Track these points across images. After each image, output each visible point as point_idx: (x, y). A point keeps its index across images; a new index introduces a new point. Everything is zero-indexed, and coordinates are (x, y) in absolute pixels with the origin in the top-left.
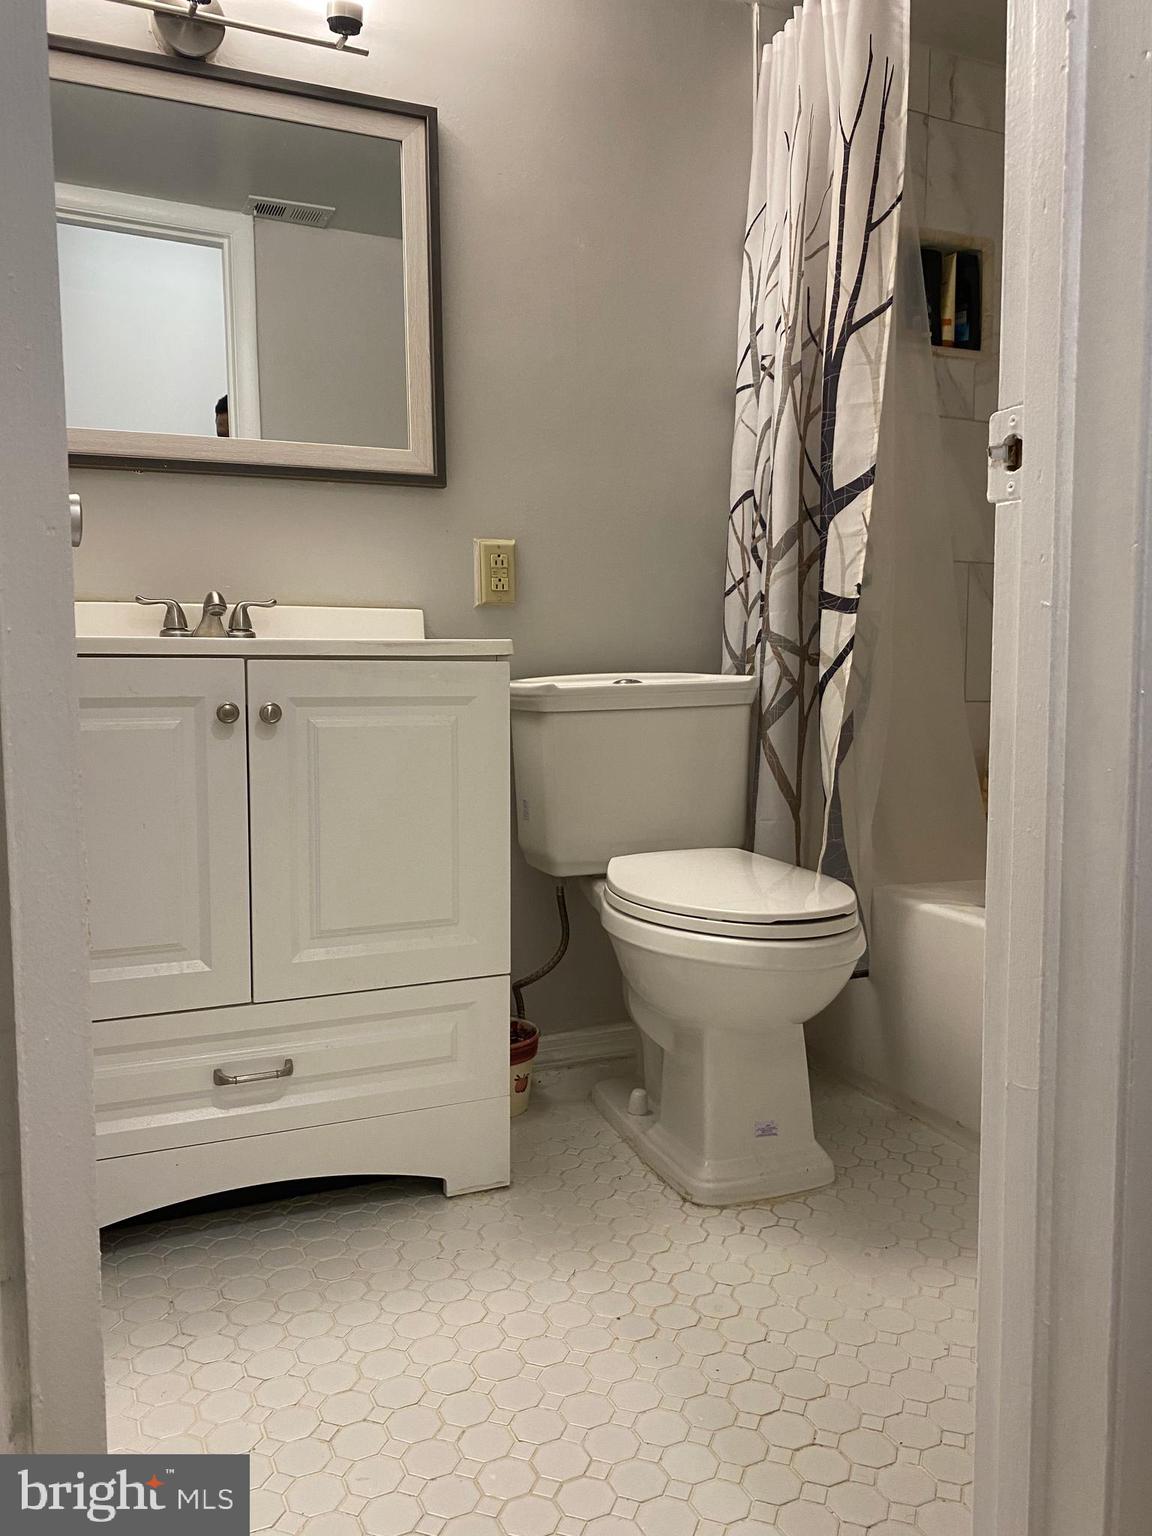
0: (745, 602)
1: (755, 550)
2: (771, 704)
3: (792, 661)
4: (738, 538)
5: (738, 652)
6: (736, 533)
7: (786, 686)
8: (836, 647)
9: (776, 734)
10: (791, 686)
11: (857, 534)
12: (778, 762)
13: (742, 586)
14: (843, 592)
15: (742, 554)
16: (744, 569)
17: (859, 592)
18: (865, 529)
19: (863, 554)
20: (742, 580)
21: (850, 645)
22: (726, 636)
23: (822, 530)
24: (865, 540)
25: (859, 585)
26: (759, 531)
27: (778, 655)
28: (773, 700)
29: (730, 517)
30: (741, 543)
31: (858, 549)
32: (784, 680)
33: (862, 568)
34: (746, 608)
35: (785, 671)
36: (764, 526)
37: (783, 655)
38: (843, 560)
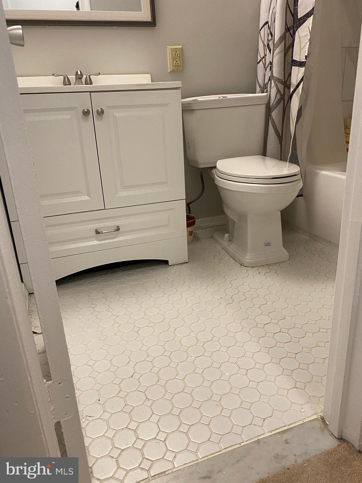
0: (265, 66)
1: (268, 45)
2: (273, 104)
3: (281, 87)
4: (262, 41)
5: (262, 85)
6: (261, 39)
7: (279, 96)
8: (297, 81)
9: (274, 114)
10: (280, 97)
11: (306, 36)
12: (275, 124)
13: (264, 60)
14: (300, 59)
15: (264, 47)
16: (264, 53)
17: (306, 59)
18: (309, 33)
19: (308, 43)
20: (263, 57)
21: (302, 80)
22: (258, 79)
23: (293, 36)
24: (309, 38)
25: (306, 56)
26: (270, 37)
27: (276, 85)
28: (274, 102)
29: (260, 33)
30: (263, 43)
31: (306, 42)
32: (278, 94)
33: (307, 49)
34: (265, 68)
35: (278, 91)
36: (272, 35)
37: (278, 85)
38: (301, 46)
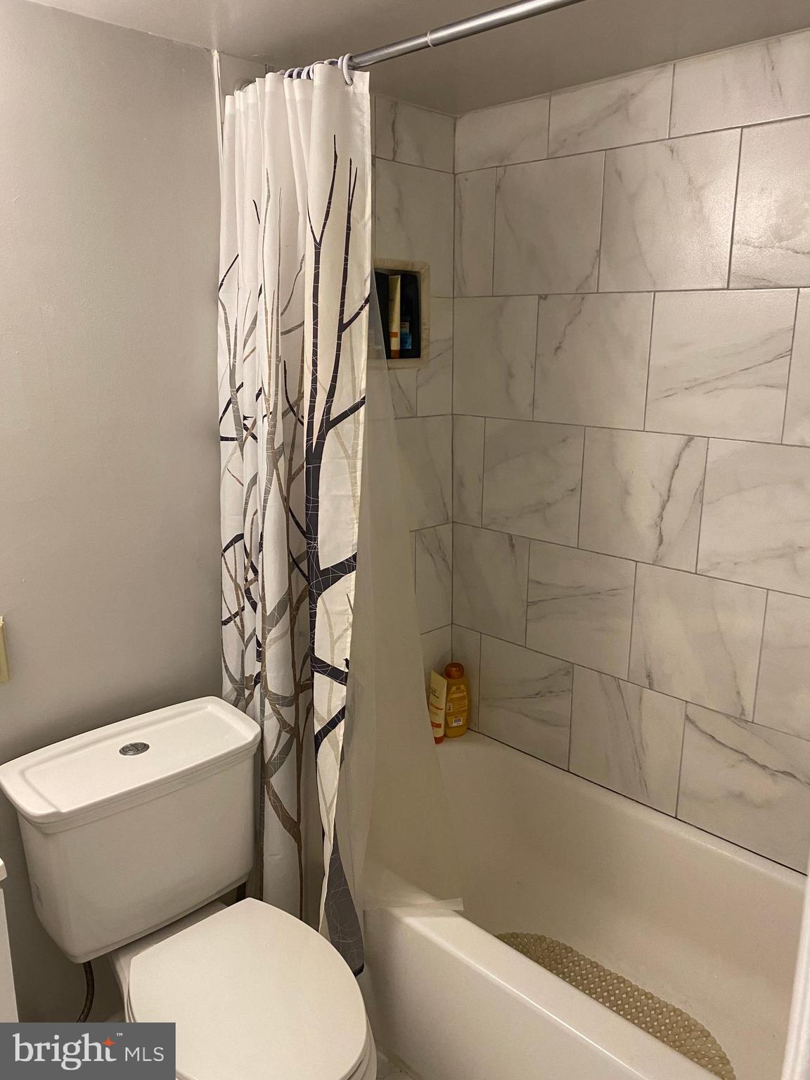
0: (242, 633)
1: (248, 591)
2: (272, 756)
3: (288, 713)
4: (231, 576)
5: (237, 677)
6: (229, 572)
7: (285, 736)
8: (329, 712)
9: (279, 781)
10: (289, 735)
11: (343, 613)
13: (238, 619)
14: (332, 662)
15: (236, 590)
16: (239, 604)
17: (347, 666)
18: (350, 610)
19: (350, 632)
20: (237, 614)
21: (342, 714)
22: (225, 661)
23: (313, 602)
24: (351, 620)
25: (346, 660)
26: (251, 575)
27: (277, 712)
28: (274, 752)
29: (223, 555)
30: (235, 581)
31: (346, 627)
32: (283, 734)
33: (349, 645)
34: (243, 638)
35: (283, 724)
36: (255, 571)
37: (281, 712)
38: (332, 635)
